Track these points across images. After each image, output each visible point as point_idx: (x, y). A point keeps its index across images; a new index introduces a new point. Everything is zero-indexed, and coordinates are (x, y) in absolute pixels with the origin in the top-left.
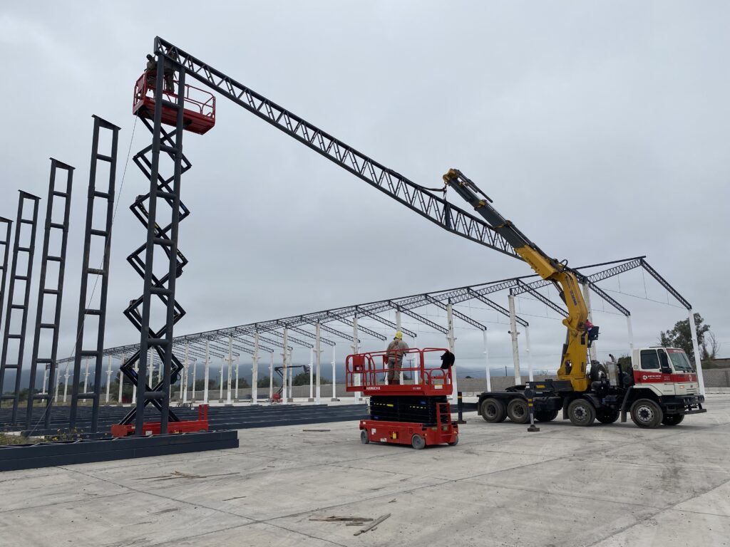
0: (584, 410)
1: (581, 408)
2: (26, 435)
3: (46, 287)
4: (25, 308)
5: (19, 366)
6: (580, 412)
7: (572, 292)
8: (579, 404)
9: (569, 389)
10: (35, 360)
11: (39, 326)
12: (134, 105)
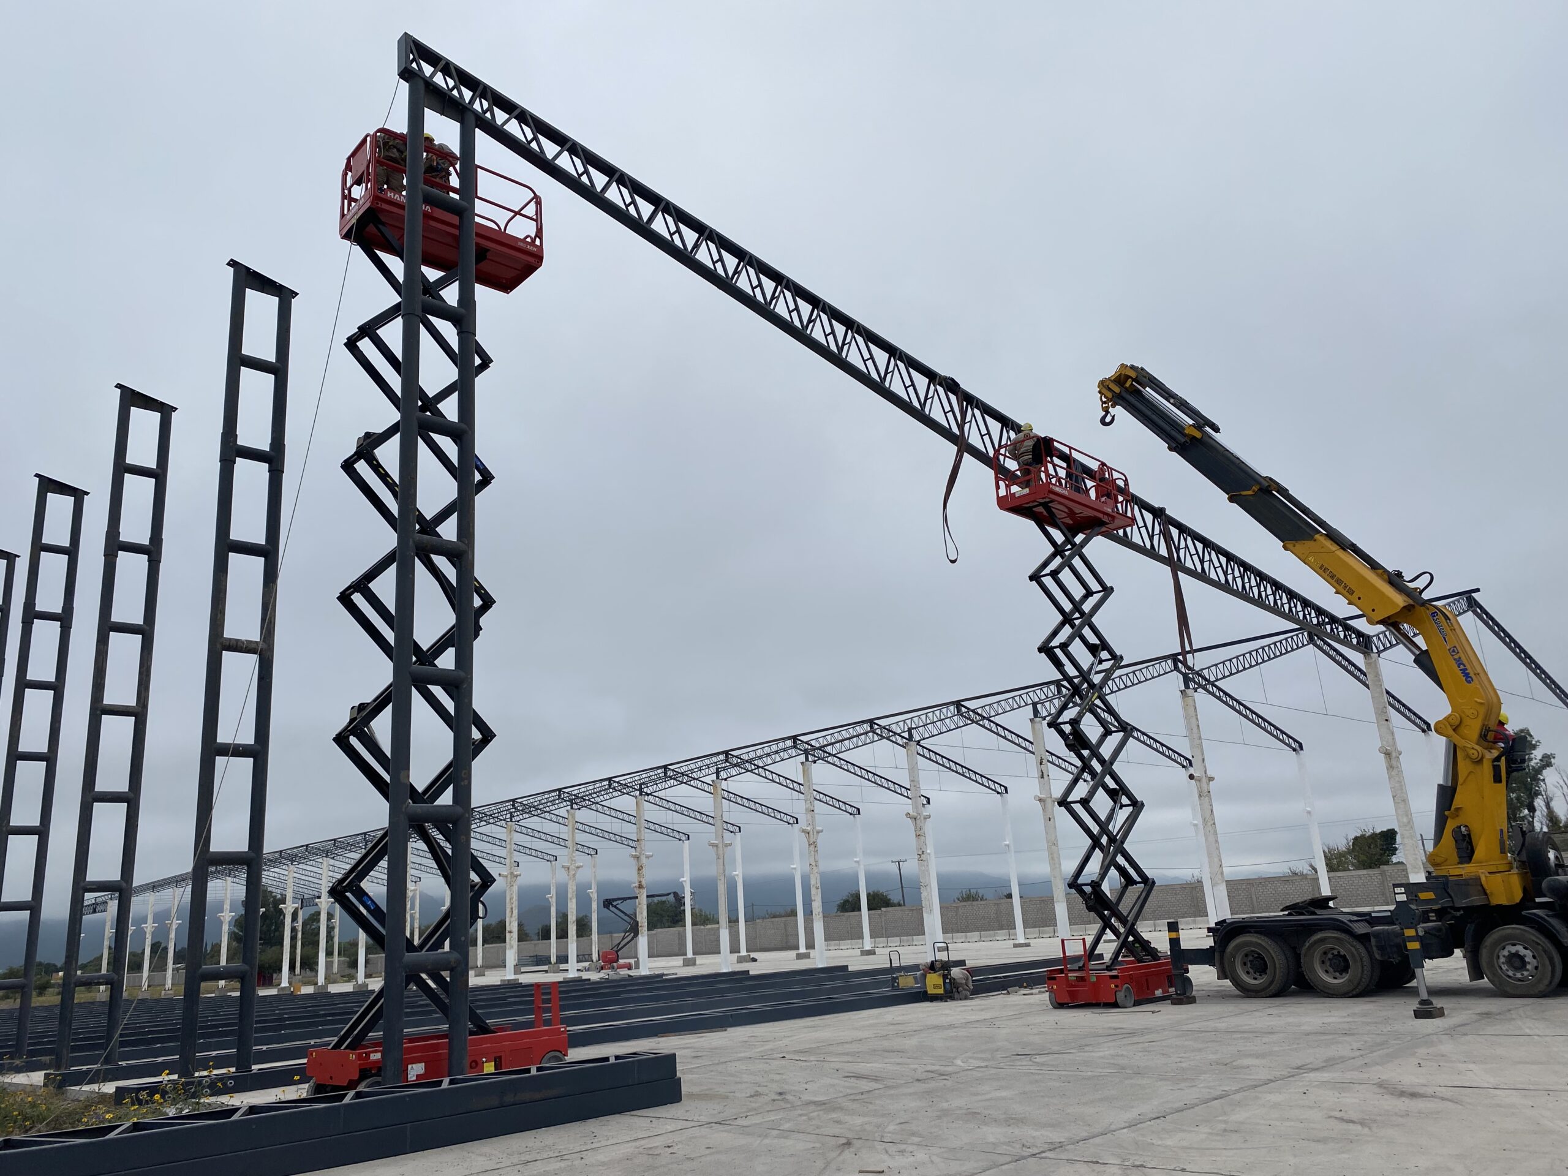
0: (1528, 954)
1: (1519, 949)
2: (60, 1084)
3: (108, 700)
4: (49, 758)
5: (34, 906)
6: (1518, 962)
7: (1453, 651)
8: (1513, 940)
9: (1476, 900)
10: (81, 885)
11: (91, 797)
12: (343, 215)
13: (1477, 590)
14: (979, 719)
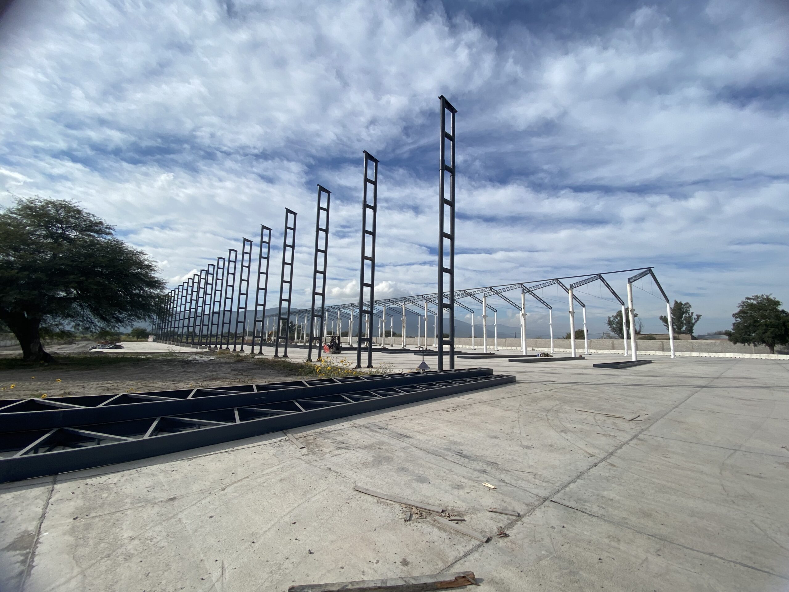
13: (653, 267)
14: (497, 293)
